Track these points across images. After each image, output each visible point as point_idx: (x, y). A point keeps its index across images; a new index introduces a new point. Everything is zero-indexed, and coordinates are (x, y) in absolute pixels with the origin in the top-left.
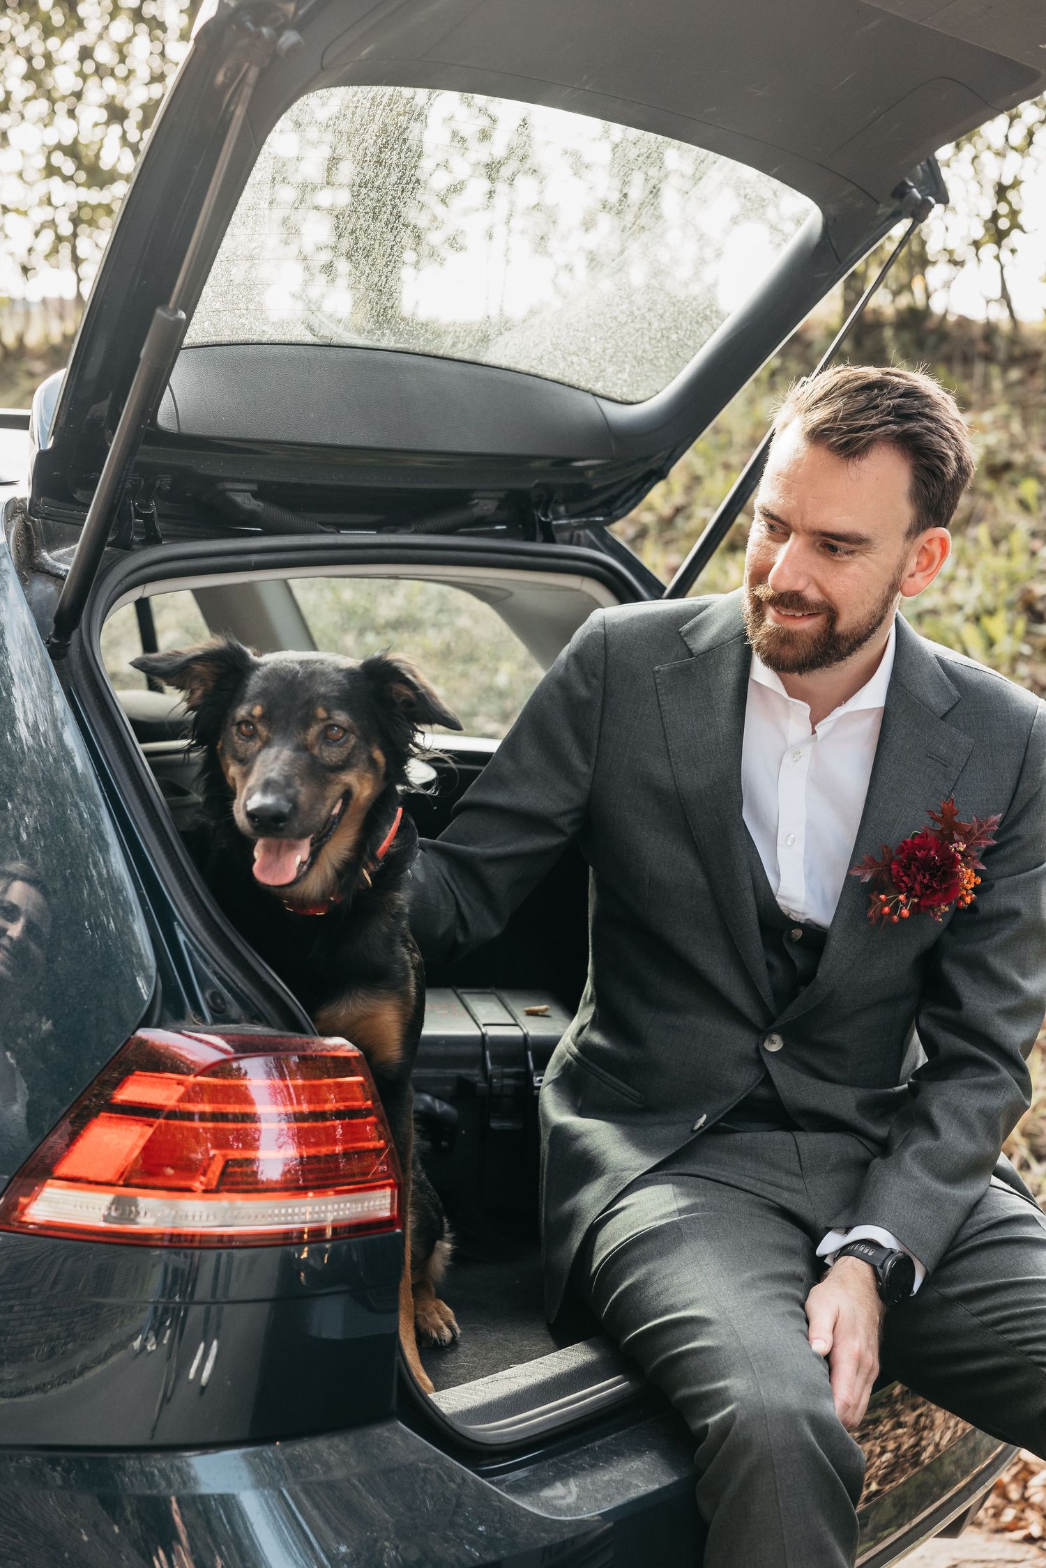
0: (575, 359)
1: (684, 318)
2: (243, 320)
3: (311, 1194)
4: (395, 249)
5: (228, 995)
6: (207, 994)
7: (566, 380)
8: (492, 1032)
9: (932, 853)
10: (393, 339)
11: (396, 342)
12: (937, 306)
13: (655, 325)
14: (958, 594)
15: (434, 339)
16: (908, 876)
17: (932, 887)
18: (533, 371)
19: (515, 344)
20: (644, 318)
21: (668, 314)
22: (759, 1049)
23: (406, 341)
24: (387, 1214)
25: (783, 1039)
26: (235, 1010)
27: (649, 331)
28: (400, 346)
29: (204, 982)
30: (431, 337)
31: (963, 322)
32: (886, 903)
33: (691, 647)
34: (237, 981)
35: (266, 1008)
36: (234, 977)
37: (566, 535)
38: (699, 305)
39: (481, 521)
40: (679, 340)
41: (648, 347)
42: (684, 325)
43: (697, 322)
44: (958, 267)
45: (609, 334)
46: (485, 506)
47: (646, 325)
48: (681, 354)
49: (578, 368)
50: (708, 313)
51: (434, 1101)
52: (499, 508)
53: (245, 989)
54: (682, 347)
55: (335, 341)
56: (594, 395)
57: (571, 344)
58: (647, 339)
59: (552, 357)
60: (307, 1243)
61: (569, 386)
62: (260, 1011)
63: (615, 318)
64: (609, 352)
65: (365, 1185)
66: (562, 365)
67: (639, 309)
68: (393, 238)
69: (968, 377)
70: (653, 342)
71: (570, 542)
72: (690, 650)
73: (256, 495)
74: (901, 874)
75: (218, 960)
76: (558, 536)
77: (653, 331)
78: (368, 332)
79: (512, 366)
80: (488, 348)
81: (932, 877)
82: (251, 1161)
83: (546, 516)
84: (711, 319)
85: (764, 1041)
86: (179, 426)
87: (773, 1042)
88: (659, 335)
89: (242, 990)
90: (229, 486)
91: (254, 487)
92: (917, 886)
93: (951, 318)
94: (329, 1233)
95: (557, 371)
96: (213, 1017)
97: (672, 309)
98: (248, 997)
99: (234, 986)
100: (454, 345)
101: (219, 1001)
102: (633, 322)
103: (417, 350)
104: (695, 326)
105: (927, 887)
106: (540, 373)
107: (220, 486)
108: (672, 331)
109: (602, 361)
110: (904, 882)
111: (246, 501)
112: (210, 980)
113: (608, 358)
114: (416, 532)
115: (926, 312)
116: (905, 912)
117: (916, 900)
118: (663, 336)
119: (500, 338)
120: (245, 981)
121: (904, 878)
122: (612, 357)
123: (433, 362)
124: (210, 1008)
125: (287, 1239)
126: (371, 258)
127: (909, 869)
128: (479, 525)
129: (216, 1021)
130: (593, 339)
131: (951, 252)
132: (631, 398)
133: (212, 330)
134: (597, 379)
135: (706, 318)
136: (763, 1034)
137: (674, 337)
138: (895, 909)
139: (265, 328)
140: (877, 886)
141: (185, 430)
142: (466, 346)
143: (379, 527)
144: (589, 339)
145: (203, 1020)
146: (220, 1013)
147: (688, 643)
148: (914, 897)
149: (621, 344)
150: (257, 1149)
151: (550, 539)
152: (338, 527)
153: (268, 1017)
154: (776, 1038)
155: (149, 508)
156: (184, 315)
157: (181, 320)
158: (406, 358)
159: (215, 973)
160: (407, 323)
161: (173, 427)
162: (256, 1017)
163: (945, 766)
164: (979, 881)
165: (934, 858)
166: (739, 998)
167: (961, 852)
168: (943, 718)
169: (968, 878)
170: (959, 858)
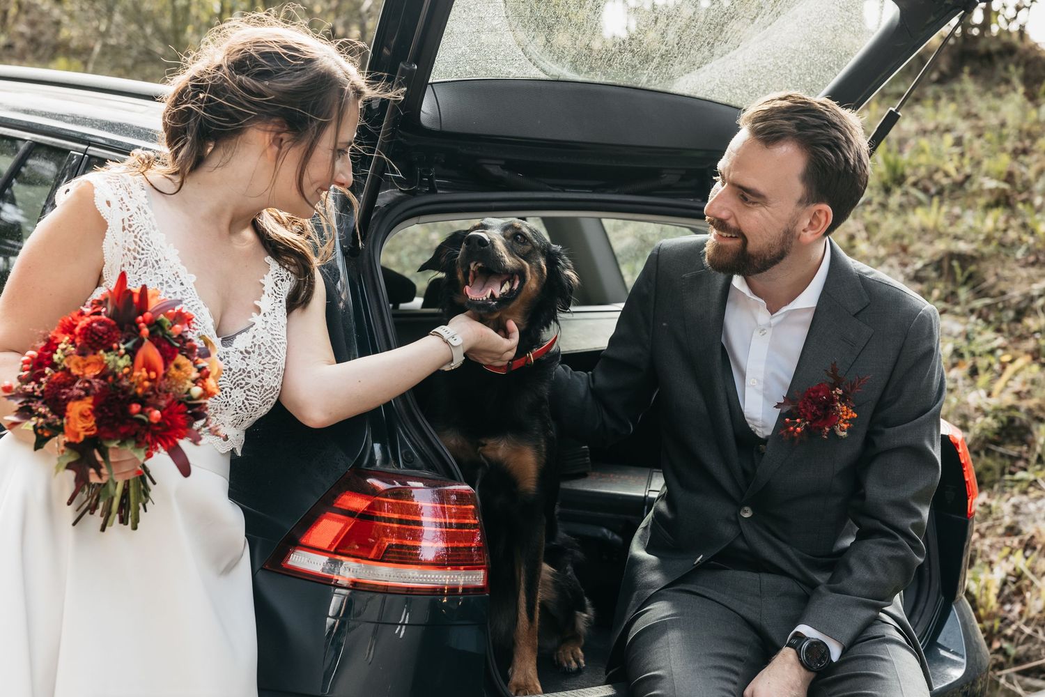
0: (738, 91)
1: (815, 68)
2: (494, 65)
3: (449, 568)
5: (416, 455)
6: (403, 451)
7: (733, 104)
9: (821, 394)
13: (795, 71)
15: (633, 78)
16: (805, 408)
18: (707, 98)
19: (693, 82)
20: (786, 67)
21: (803, 65)
22: (737, 515)
23: (613, 78)
24: (480, 584)
25: (751, 511)
26: (420, 462)
27: (790, 75)
28: (610, 81)
29: (403, 445)
30: (631, 77)
32: (790, 424)
34: (422, 446)
35: (436, 463)
36: (420, 444)
38: (825, 60)
39: (668, 187)
40: (812, 81)
41: (790, 85)
42: (815, 72)
43: (824, 71)
45: (762, 76)
46: (670, 178)
47: (788, 71)
48: (814, 90)
49: (741, 97)
50: (832, 65)
51: (608, 533)
52: (680, 180)
53: (426, 452)
54: (814, 85)
55: (561, 78)
57: (734, 82)
58: (789, 80)
59: (721, 89)
60: (446, 595)
61: (735, 107)
62: (433, 464)
63: (765, 67)
64: (763, 87)
65: (470, 565)
66: (729, 94)
67: (782, 62)
70: (794, 82)
73: (503, 167)
74: (801, 407)
77: (793, 75)
78: (585, 73)
79: (693, 94)
80: (673, 83)
82: (416, 548)
84: (834, 69)
85: (740, 511)
86: (441, 127)
87: (746, 512)
88: (798, 78)
89: (424, 452)
90: (486, 161)
91: (503, 163)
94: (460, 591)
95: (725, 99)
96: (404, 464)
97: (805, 62)
98: (427, 455)
99: (419, 448)
100: (648, 81)
101: (410, 456)
102: (778, 69)
103: (622, 84)
104: (823, 73)
106: (713, 99)
107: (478, 161)
108: (807, 76)
109: (758, 93)
111: (495, 170)
112: (406, 444)
113: (762, 91)
114: (619, 193)
117: (809, 424)
118: (800, 79)
119: (681, 78)
120: (427, 446)
121: (802, 409)
122: (765, 91)
123: (633, 92)
124: (404, 459)
125: (436, 592)
127: (806, 404)
128: (666, 190)
129: (406, 467)
130: (750, 79)
133: (472, 71)
135: (830, 68)
136: (740, 506)
137: (809, 79)
139: (510, 70)
141: (445, 129)
142: (657, 81)
143: (594, 188)
144: (747, 79)
145: (399, 466)
146: (409, 463)
148: (807, 421)
149: (771, 83)
150: (420, 541)
152: (563, 188)
153: (438, 468)
154: (747, 509)
155: (430, 172)
156: (416, 67)
157: (414, 70)
158: (613, 88)
159: (410, 440)
160: (613, 69)
161: (436, 127)
162: (430, 467)
163: (852, 346)
164: (855, 415)
165: (822, 397)
166: (726, 482)
167: (839, 395)
168: (855, 315)
169: (845, 412)
170: (838, 398)
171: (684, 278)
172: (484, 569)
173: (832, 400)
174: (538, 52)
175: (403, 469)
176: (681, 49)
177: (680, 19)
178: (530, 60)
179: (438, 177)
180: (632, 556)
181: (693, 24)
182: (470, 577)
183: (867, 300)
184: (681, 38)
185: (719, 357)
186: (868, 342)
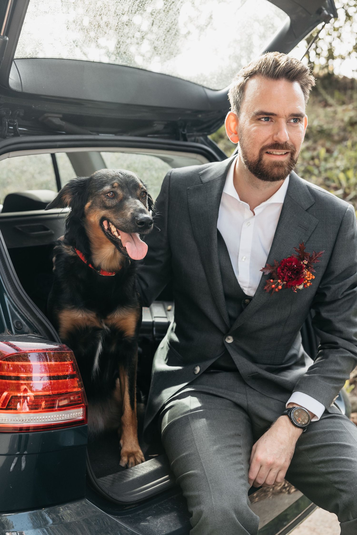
4: (119, 23)
5: (24, 323)
6: (15, 322)
8: (157, 320)
9: (293, 264)
10: (121, 61)
11: (122, 62)
12: (336, 73)
14: (339, 163)
16: (283, 273)
17: (292, 277)
19: (171, 65)
22: (222, 341)
23: (126, 62)
24: (81, 418)
25: (233, 338)
26: (27, 328)
28: (124, 64)
29: (14, 316)
31: (345, 78)
32: (274, 283)
33: (202, 180)
34: (27, 316)
35: (40, 328)
36: (26, 314)
37: (193, 138)
39: (157, 132)
44: (343, 60)
46: (158, 126)
52: (165, 128)
53: (30, 320)
56: (203, 87)
62: (37, 329)
68: (118, 19)
69: (345, 94)
71: (194, 141)
72: (202, 181)
73: (62, 119)
74: (280, 272)
75: (20, 308)
76: (189, 139)
81: (292, 273)
83: (184, 131)
85: (225, 338)
86: (22, 89)
87: (229, 339)
89: (30, 321)
90: (50, 115)
91: (61, 116)
92: (286, 277)
93: (341, 77)
96: (15, 331)
98: (32, 323)
99: (27, 319)
101: (19, 325)
105: (290, 277)
107: (46, 115)
110: (281, 275)
111: (57, 121)
112: (17, 316)
115: (333, 74)
116: (280, 287)
117: (285, 283)
120: (31, 317)
121: (281, 274)
124: (15, 328)
126: (109, 27)
127: (283, 270)
129: (17, 333)
131: (342, 56)
132: (217, 89)
134: (204, 81)
136: (225, 335)
138: (277, 286)
140: (270, 276)
141: (25, 91)
143: (116, 133)
145: (12, 333)
146: (19, 330)
147: (201, 178)
148: (285, 281)
151: (185, 140)
152: (98, 133)
153: (40, 331)
154: (230, 337)
155: (14, 122)
156: (8, 39)
157: (6, 41)
158: (126, 68)
159: (19, 313)
160: (126, 55)
161: (19, 89)
162: (35, 331)
163: (306, 230)
164: (314, 277)
165: (294, 266)
166: (217, 321)
167: (305, 264)
168: (307, 210)
169: (308, 275)
170: (305, 266)
171: (188, 189)
172: (83, 407)
173: (302, 268)
174: (82, 41)
175: (16, 335)
176: (166, 43)
177: (166, 23)
178: (77, 46)
179: (20, 126)
180: (155, 371)
181: (174, 27)
182: (74, 414)
183: (313, 200)
184: (166, 36)
185: (216, 241)
186: (315, 228)
